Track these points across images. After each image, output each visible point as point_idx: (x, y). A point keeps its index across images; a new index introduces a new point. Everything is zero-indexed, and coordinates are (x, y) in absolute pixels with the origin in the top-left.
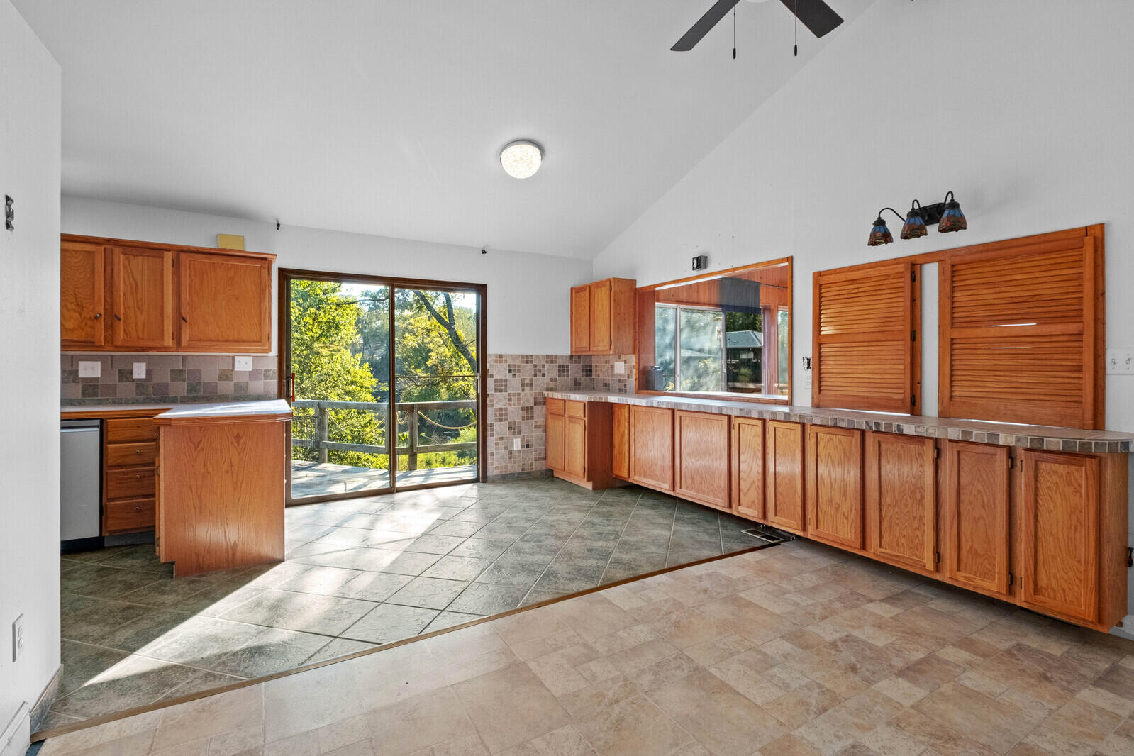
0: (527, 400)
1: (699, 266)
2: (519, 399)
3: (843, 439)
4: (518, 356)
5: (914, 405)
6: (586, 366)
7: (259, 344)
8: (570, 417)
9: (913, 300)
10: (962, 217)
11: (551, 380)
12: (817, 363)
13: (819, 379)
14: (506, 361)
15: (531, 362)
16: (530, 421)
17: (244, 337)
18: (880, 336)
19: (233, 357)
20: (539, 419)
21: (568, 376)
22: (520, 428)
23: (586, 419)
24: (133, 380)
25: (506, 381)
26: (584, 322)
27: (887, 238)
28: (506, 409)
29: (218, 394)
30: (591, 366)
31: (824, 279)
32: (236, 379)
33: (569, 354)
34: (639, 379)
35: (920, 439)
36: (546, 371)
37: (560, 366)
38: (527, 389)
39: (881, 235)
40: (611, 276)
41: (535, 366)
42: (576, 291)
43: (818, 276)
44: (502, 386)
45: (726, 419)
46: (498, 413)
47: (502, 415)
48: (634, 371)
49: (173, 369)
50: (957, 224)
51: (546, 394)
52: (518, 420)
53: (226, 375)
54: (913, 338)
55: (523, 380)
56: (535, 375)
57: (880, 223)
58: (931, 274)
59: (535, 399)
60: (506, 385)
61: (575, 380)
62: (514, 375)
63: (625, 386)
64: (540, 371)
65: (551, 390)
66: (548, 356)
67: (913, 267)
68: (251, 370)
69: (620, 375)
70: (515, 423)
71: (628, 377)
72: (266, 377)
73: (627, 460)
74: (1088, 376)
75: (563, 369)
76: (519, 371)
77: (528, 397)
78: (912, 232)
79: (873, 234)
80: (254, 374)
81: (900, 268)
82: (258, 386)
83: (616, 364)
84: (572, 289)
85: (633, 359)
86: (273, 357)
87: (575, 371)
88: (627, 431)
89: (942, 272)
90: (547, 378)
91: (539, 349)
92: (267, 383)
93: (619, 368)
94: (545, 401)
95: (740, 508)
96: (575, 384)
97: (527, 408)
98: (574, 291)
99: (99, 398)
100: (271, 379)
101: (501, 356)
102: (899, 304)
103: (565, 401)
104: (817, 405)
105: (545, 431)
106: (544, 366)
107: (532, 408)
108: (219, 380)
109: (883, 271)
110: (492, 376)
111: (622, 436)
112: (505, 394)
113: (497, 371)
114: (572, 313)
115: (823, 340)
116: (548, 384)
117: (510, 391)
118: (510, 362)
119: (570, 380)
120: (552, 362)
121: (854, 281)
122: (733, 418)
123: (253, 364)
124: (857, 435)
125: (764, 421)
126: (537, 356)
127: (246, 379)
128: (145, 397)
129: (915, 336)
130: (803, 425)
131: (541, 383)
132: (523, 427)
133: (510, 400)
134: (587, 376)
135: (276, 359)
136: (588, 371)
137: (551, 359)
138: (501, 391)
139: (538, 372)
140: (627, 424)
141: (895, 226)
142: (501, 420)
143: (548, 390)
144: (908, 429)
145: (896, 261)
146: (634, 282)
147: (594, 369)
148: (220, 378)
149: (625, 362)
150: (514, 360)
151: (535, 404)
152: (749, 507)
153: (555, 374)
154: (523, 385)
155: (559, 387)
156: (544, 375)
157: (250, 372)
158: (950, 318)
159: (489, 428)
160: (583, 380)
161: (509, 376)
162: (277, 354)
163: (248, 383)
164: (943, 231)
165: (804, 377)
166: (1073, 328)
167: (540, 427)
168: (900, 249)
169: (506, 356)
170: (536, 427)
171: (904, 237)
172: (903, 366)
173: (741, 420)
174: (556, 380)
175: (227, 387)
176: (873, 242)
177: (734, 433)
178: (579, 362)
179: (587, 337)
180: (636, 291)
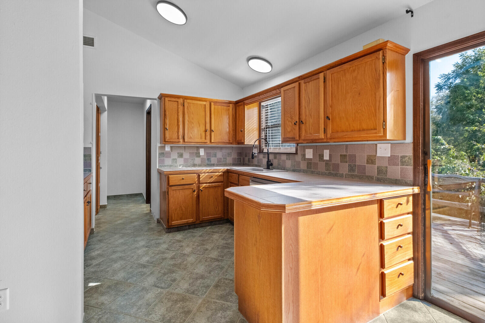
7: (375, 131)
17: (365, 127)
19: (376, 145)
24: (324, 161)
29: (367, 174)
32: (378, 164)
49: (341, 154)
53: (371, 160)
68: (390, 156)
72: (403, 163)
80: (392, 160)
82: (395, 171)
86: (408, 143)
92: (403, 168)
99: (312, 170)
100: (407, 165)
108: (367, 164)
123: (391, 151)
127: (385, 164)
128: (329, 171)
135: (411, 146)
148: (368, 162)
157: (389, 157)
162: (412, 141)
163: (387, 167)
175: (372, 170)
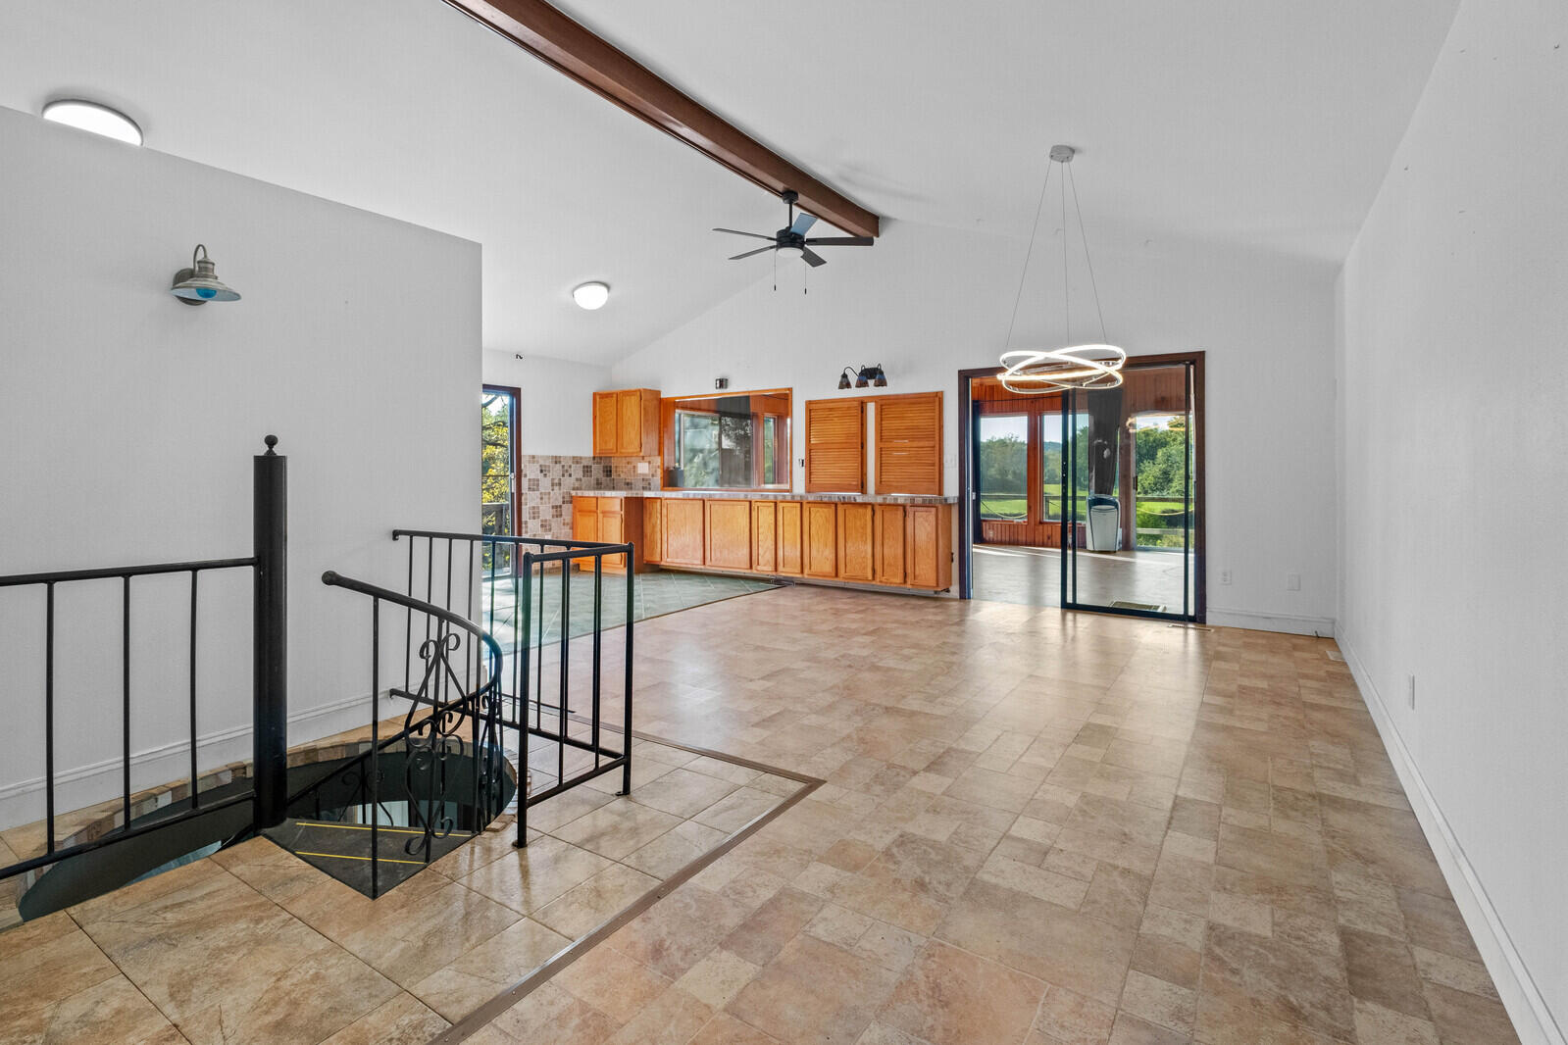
0: (556, 499)
1: (721, 386)
2: (549, 499)
3: (826, 510)
4: (548, 457)
5: (863, 488)
6: (607, 467)
8: (603, 512)
9: (862, 425)
10: (885, 379)
11: (577, 480)
12: (808, 463)
13: (809, 474)
14: (538, 462)
15: (560, 462)
16: (559, 519)
18: (844, 445)
20: (567, 517)
21: (591, 476)
22: (550, 525)
23: (623, 512)
25: (538, 480)
26: (611, 425)
27: (848, 385)
28: (538, 507)
30: (611, 467)
31: (813, 406)
33: (592, 455)
34: (663, 478)
35: (864, 505)
36: (572, 471)
37: (584, 467)
38: (556, 488)
39: (845, 384)
40: (642, 387)
41: (563, 466)
42: (601, 399)
43: (809, 403)
44: (535, 485)
45: (748, 504)
46: (531, 511)
47: (535, 514)
48: (659, 471)
50: (882, 383)
51: (573, 493)
52: (549, 517)
54: (862, 448)
55: (553, 479)
56: (563, 475)
57: (845, 376)
58: (871, 408)
59: (564, 498)
60: (538, 485)
61: (597, 480)
62: (545, 475)
63: (649, 484)
64: (567, 471)
65: (577, 489)
66: (574, 457)
67: (862, 404)
69: (643, 475)
70: (546, 521)
71: (653, 476)
73: (659, 546)
74: (937, 468)
75: (587, 470)
76: (549, 471)
77: (557, 496)
78: (862, 384)
79: (841, 383)
81: (856, 404)
83: (639, 465)
84: (594, 394)
85: (658, 461)
87: (597, 471)
88: (659, 522)
89: (876, 408)
90: (573, 477)
91: (567, 451)
93: (643, 468)
94: (572, 500)
95: (759, 568)
96: (598, 484)
97: (557, 507)
98: (598, 398)
101: (533, 457)
102: (855, 427)
103: (597, 498)
104: (808, 491)
105: (572, 528)
106: (570, 467)
107: (560, 506)
109: (846, 405)
110: (526, 476)
111: (654, 527)
112: (538, 493)
113: (530, 471)
114: (595, 418)
115: (813, 447)
116: (574, 484)
117: (542, 490)
118: (542, 462)
119: (593, 480)
120: (577, 463)
121: (831, 409)
122: (753, 503)
124: (833, 507)
125: (776, 503)
126: (565, 457)
129: (863, 445)
130: (801, 504)
131: (568, 482)
132: (553, 525)
133: (542, 499)
134: (607, 476)
136: (608, 472)
137: (577, 460)
138: (534, 490)
139: (566, 472)
140: (659, 516)
141: (853, 379)
142: (534, 518)
143: (574, 489)
144: (859, 500)
145: (853, 399)
146: (659, 392)
147: (613, 469)
149: (650, 462)
150: (545, 460)
151: (564, 503)
152: (765, 565)
153: (580, 474)
154: (553, 485)
155: (583, 487)
156: (570, 475)
158: (880, 437)
159: (523, 525)
160: (604, 479)
161: (540, 476)
164: (876, 386)
165: (799, 474)
166: (931, 444)
167: (568, 524)
168: (854, 392)
169: (538, 457)
170: (564, 524)
171: (857, 386)
172: (857, 464)
173: (759, 504)
174: (581, 480)
176: (841, 387)
177: (754, 514)
178: (600, 463)
179: (613, 440)
180: (661, 400)
